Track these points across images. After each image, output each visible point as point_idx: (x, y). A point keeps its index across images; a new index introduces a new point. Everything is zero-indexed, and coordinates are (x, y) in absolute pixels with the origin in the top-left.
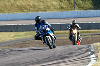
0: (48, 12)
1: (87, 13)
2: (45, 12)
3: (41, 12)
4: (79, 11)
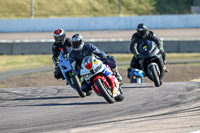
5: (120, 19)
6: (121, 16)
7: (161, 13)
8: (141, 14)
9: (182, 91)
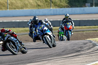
0: (25, 9)
1: (62, 11)
2: (22, 10)
3: (18, 10)
4: (55, 8)
5: (51, 10)
6: (51, 8)
7: (71, 7)
8: (61, 8)
9: (82, 45)
